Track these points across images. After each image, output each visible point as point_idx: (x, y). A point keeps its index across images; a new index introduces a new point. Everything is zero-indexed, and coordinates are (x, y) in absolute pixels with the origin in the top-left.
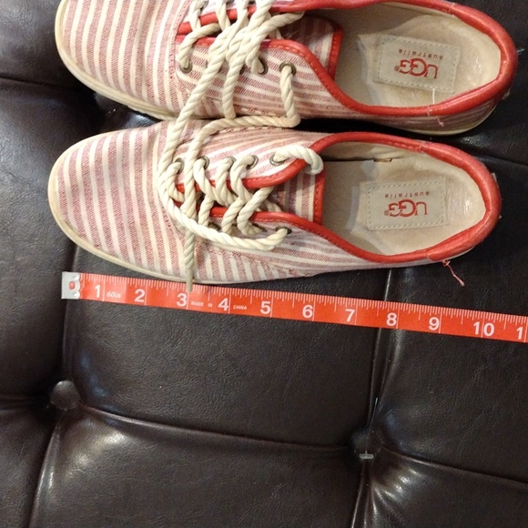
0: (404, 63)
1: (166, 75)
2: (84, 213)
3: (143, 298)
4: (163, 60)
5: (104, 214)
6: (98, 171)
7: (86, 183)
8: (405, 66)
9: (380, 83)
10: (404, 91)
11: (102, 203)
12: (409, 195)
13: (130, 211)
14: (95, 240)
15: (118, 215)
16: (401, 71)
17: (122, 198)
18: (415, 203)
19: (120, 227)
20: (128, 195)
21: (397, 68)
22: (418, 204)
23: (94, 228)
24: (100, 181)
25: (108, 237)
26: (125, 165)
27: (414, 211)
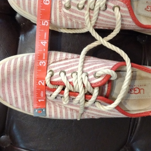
0: (148, 7)
1: (58, 10)
2: (6, 91)
3: (42, 82)
4: (56, 4)
5: (15, 91)
6: (14, 73)
7: (8, 79)
8: (148, 8)
9: (139, 15)
10: (148, 18)
11: (15, 86)
12: (138, 86)
13: (26, 89)
14: (10, 102)
15: (21, 92)
16: (147, 10)
17: (23, 84)
18: (140, 89)
19: (22, 97)
20: (26, 83)
21: (145, 9)
22: (141, 89)
23: (10, 97)
24: (15, 78)
25: (17, 101)
26: (26, 71)
27: (139, 92)
